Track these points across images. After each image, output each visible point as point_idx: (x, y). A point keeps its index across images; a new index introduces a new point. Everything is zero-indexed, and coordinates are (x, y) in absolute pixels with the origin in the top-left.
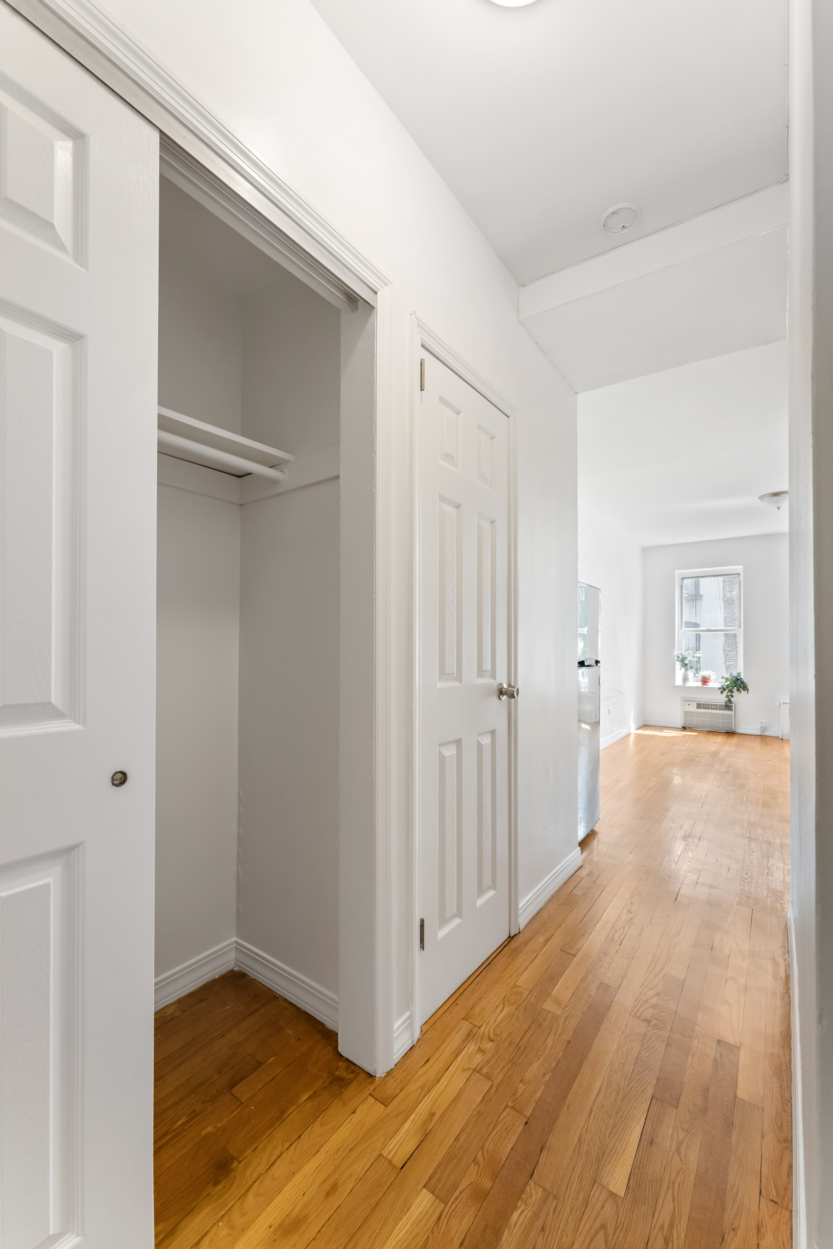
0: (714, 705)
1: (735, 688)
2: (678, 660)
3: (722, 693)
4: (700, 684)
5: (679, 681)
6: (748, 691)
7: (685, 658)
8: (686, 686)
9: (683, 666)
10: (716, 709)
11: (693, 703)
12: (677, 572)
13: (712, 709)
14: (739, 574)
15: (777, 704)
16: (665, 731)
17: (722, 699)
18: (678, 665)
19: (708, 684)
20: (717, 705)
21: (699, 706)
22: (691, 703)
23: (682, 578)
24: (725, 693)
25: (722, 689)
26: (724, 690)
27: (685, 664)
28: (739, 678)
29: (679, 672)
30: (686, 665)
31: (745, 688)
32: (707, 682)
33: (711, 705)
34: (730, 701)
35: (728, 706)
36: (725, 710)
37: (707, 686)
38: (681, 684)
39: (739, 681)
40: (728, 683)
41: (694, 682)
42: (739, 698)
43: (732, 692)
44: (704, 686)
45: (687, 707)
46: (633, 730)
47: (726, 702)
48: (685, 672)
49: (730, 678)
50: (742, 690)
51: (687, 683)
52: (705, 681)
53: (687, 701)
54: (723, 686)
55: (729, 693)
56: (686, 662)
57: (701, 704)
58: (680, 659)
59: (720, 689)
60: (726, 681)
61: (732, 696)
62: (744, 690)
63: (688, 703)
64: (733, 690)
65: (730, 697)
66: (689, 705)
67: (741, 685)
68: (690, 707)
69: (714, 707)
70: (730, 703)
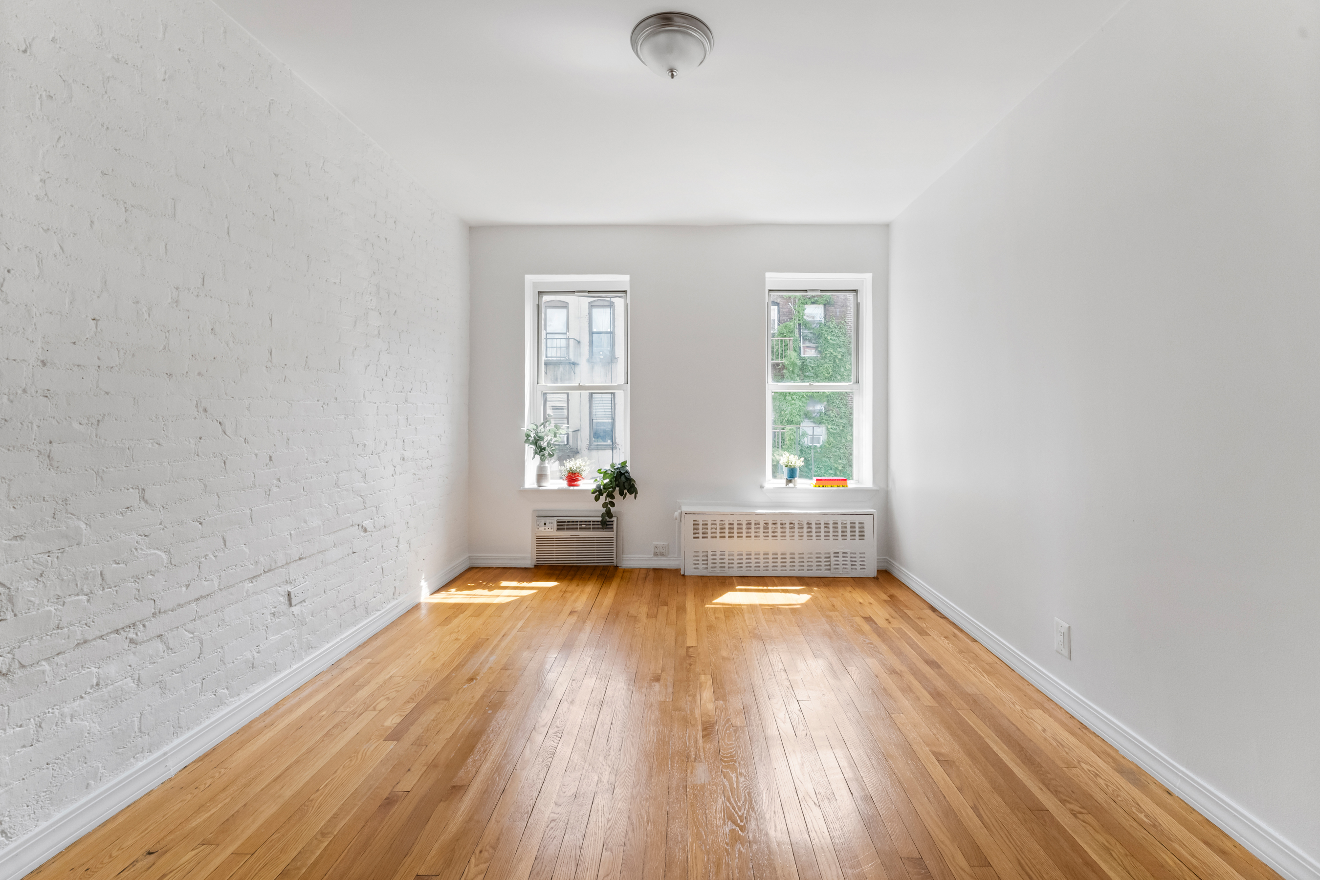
0: (585, 522)
1: (617, 489)
2: (527, 441)
3: (597, 499)
4: (564, 484)
5: (530, 482)
6: (636, 493)
7: (539, 437)
8: (541, 488)
9: (537, 453)
10: (587, 529)
11: (550, 520)
12: (530, 279)
13: (582, 529)
14: (625, 292)
15: (677, 514)
16: (504, 584)
17: (596, 508)
18: (530, 449)
19: (578, 483)
20: (590, 521)
21: (561, 525)
22: (548, 520)
23: (540, 293)
24: (602, 499)
25: (597, 493)
26: (601, 494)
27: (540, 448)
28: (623, 472)
29: (531, 463)
30: (542, 449)
31: (632, 490)
32: (577, 480)
33: (581, 521)
34: (609, 514)
35: (606, 522)
36: (601, 530)
37: (576, 488)
38: (535, 486)
39: (623, 477)
40: (607, 481)
41: (556, 482)
42: (624, 506)
43: (613, 497)
44: (572, 488)
45: (542, 529)
46: (425, 596)
47: (603, 514)
48: (541, 464)
49: (610, 472)
50: (628, 494)
51: (544, 484)
52: (573, 478)
53: (541, 516)
54: (599, 486)
55: (609, 500)
56: (544, 444)
57: (563, 521)
58: (532, 439)
59: (593, 493)
60: (604, 478)
61: (613, 504)
62: (631, 493)
63: (543, 520)
64: (613, 494)
65: (609, 506)
66: (545, 524)
67: (626, 485)
68: (547, 528)
69: (584, 526)
70: (609, 518)
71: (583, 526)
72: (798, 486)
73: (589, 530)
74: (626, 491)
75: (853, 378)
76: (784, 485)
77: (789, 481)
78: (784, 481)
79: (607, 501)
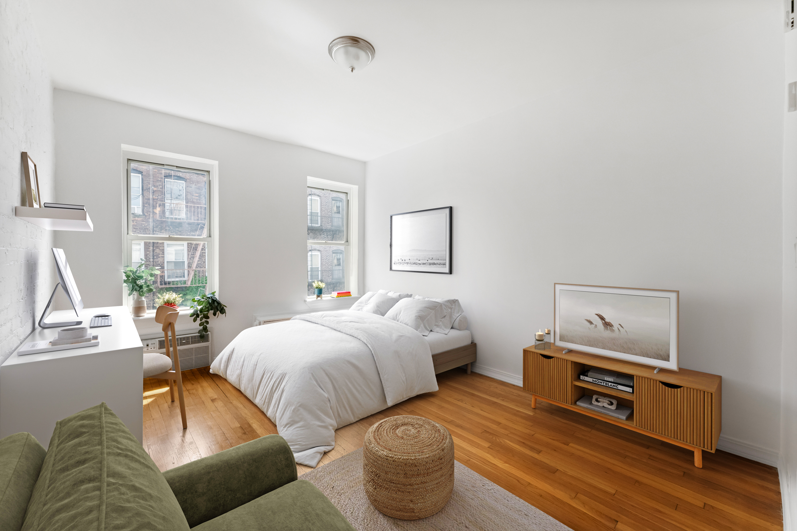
0: (184, 338)
3: (195, 320)
6: (226, 313)
7: (139, 277)
8: (140, 318)
9: (136, 290)
10: (187, 343)
11: (153, 341)
12: (122, 147)
13: (182, 344)
14: (208, 170)
17: (195, 327)
18: (125, 287)
20: (188, 338)
21: (162, 344)
22: (150, 342)
23: (129, 160)
24: (198, 321)
25: (195, 316)
26: (198, 316)
27: (137, 285)
28: (213, 299)
29: (128, 299)
30: (141, 287)
31: (222, 311)
33: (181, 338)
34: (205, 329)
35: (203, 336)
36: (199, 342)
38: (133, 316)
39: (215, 303)
40: (201, 306)
41: (152, 311)
42: (217, 323)
43: (207, 317)
45: (145, 349)
47: (200, 331)
48: (138, 298)
49: (202, 301)
50: (219, 314)
54: (195, 311)
55: (204, 320)
56: (140, 282)
59: (191, 316)
60: (199, 305)
61: (207, 322)
62: (222, 314)
63: (145, 343)
64: (208, 315)
65: (205, 324)
66: (147, 345)
67: (218, 307)
68: (149, 348)
69: (185, 341)
70: (205, 333)
71: (183, 341)
72: (323, 298)
73: (189, 344)
74: (219, 312)
75: (345, 240)
76: (315, 299)
77: (318, 296)
78: (315, 296)
79: (203, 321)
